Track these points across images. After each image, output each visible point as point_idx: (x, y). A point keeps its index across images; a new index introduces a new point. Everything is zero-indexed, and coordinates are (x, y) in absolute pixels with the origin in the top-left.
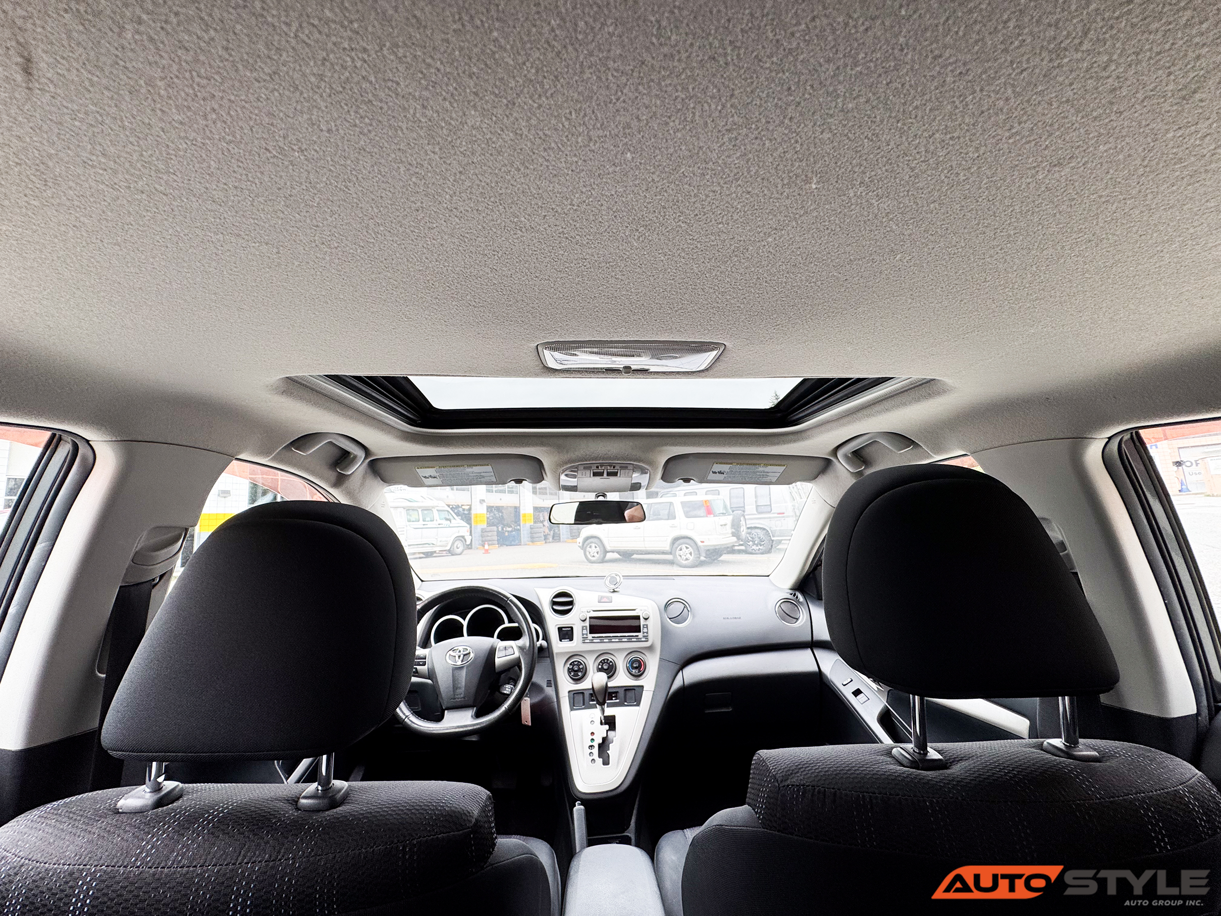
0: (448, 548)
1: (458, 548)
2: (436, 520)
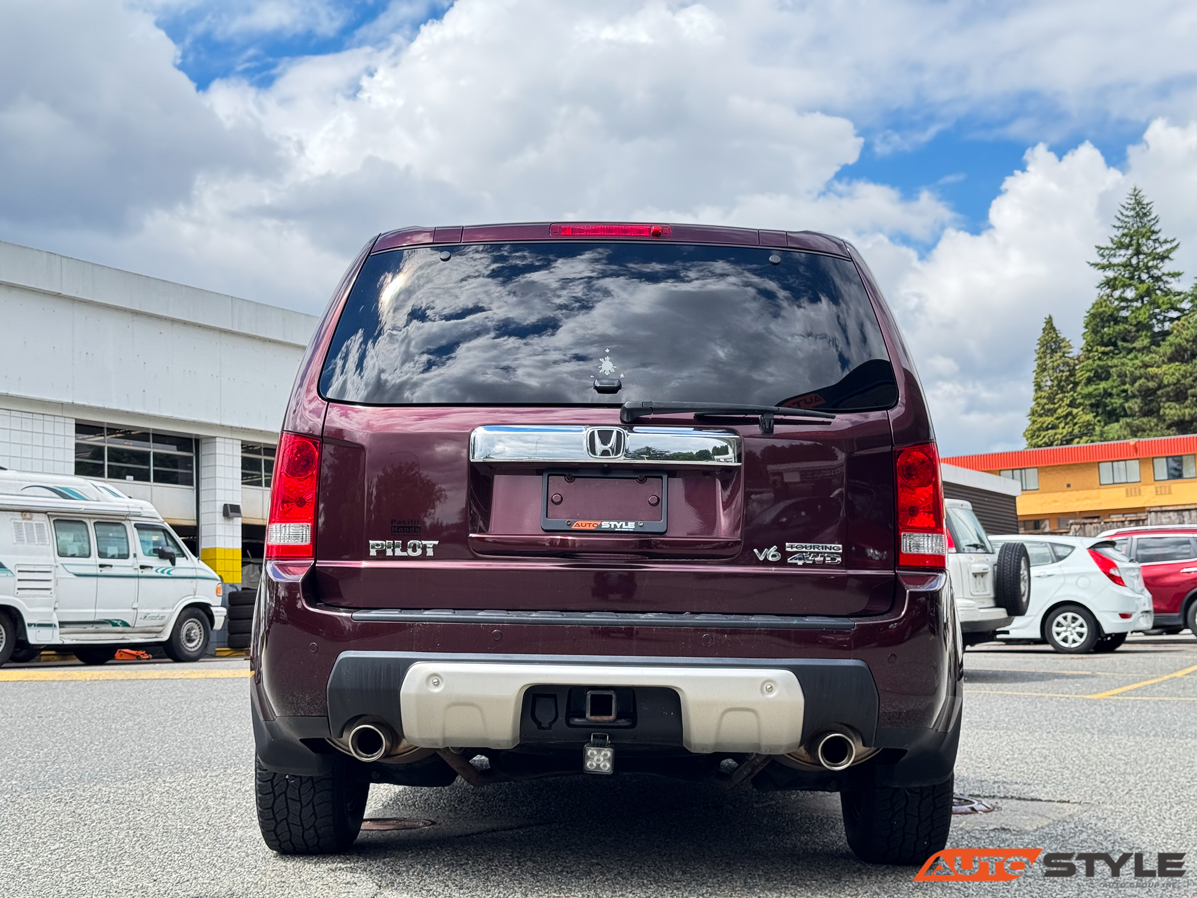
0: (165, 637)
1: (190, 640)
2: (135, 555)
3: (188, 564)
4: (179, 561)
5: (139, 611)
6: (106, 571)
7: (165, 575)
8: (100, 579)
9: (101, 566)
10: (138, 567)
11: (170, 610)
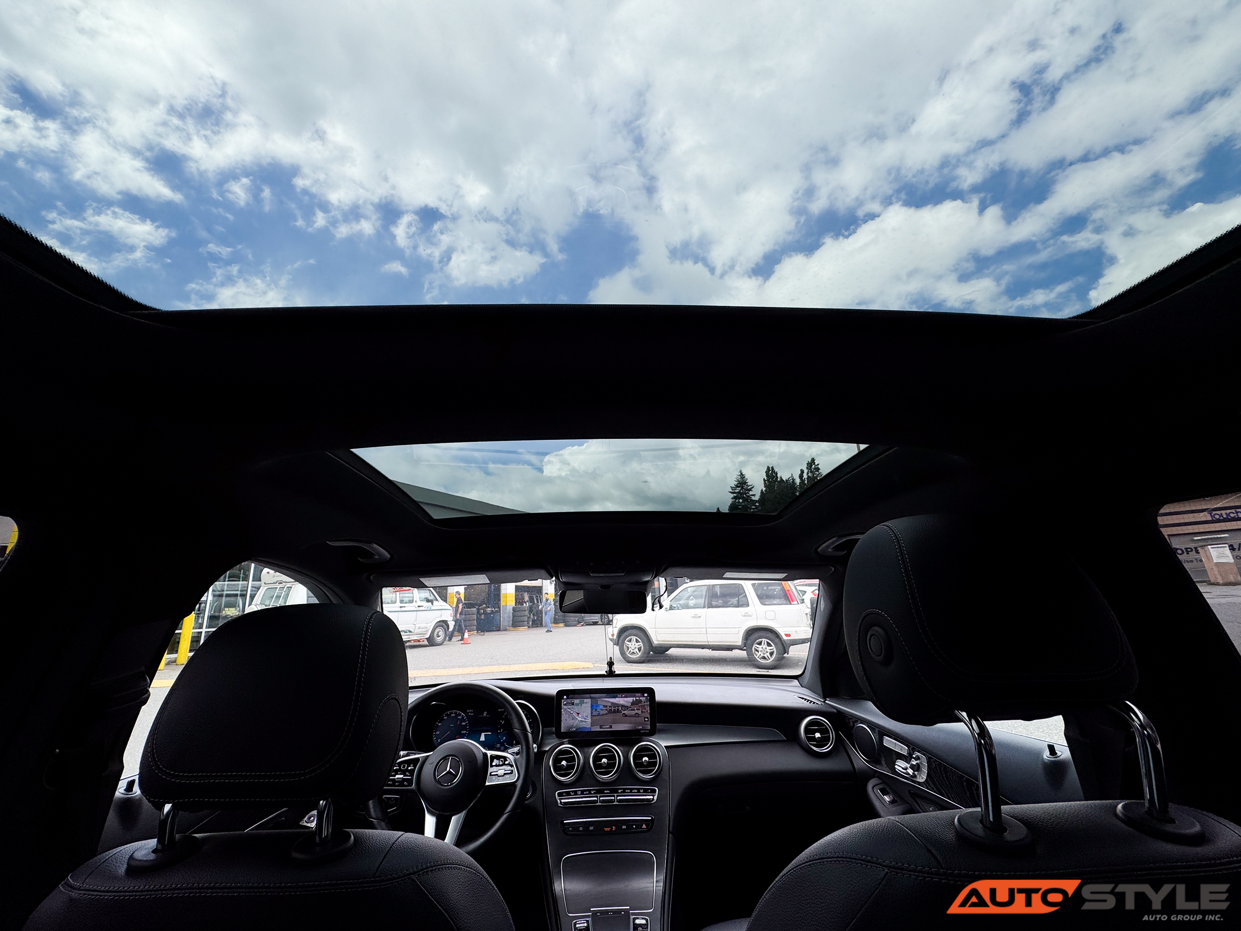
0: (427, 636)
1: (438, 636)
2: (416, 601)
3: (440, 604)
4: (435, 602)
5: (417, 625)
6: (403, 609)
7: (429, 609)
8: (399, 613)
9: (401, 607)
10: (417, 606)
11: (430, 624)
